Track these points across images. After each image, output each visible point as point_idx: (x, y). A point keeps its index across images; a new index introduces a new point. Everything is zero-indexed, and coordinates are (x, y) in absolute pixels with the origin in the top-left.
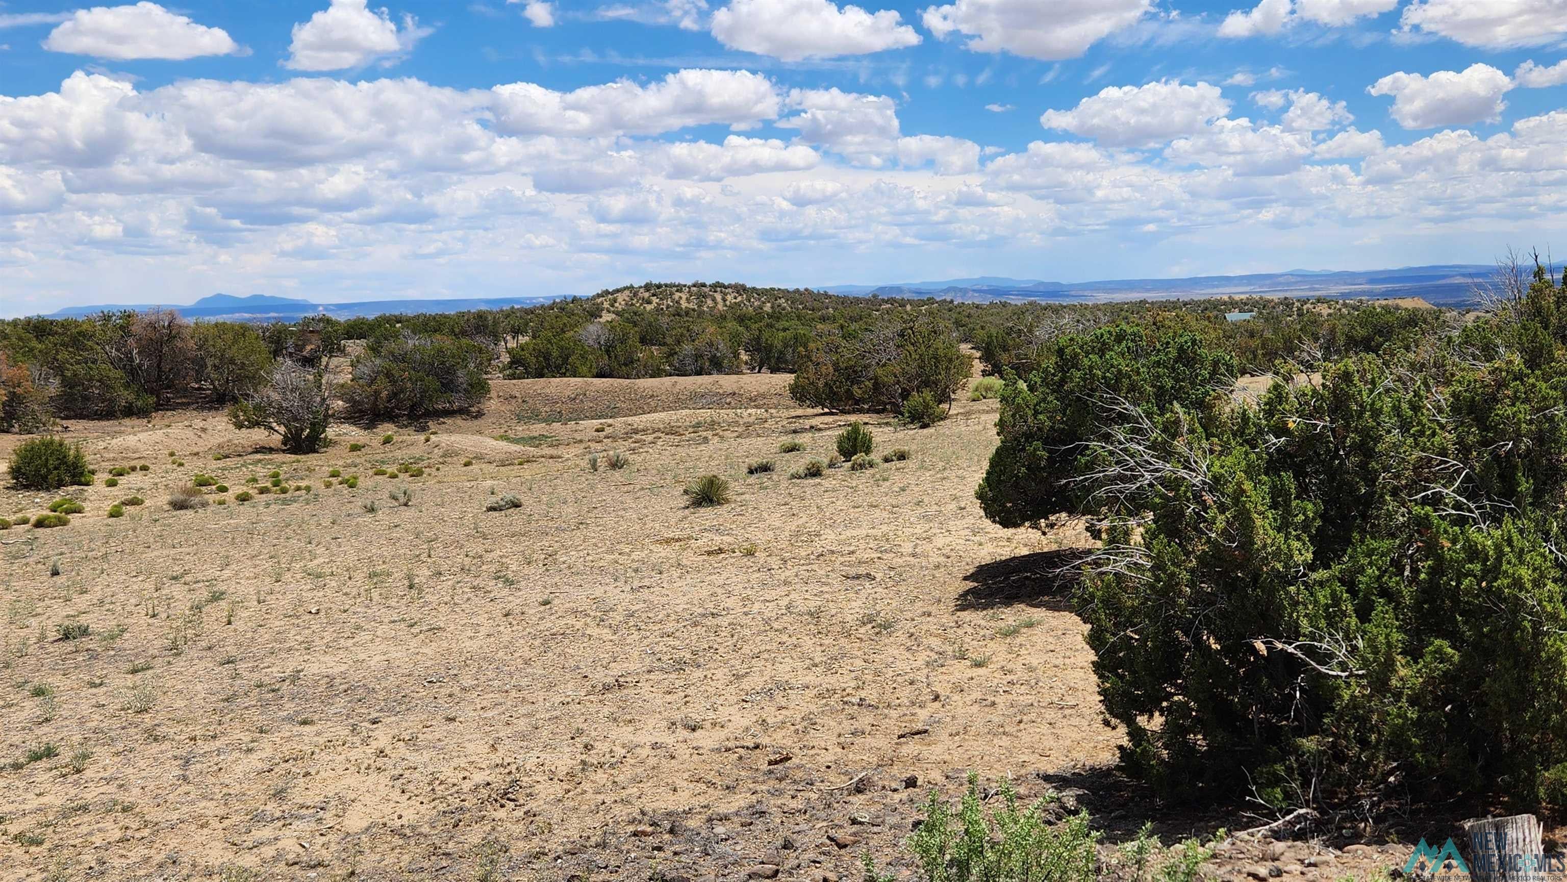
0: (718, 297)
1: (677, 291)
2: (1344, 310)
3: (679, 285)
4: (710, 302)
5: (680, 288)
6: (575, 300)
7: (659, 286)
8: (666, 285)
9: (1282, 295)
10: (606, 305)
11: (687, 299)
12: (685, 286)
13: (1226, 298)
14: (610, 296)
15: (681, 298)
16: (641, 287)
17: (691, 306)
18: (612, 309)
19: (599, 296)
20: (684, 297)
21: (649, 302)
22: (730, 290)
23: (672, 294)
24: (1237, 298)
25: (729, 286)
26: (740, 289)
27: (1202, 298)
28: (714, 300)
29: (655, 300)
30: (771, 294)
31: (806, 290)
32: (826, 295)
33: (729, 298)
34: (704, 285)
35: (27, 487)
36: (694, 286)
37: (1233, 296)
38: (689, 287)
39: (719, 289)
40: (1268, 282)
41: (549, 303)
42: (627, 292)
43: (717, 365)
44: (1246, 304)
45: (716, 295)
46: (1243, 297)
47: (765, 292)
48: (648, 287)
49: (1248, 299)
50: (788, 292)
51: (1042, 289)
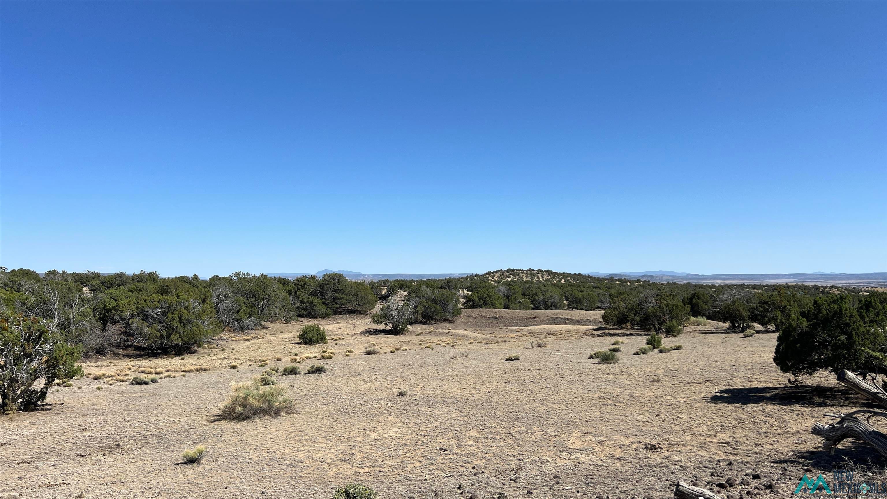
0: (540, 276)
1: (522, 273)
2: (846, 292)
3: (522, 270)
4: (536, 278)
5: (523, 271)
6: (477, 275)
7: (513, 270)
8: (516, 270)
9: (813, 284)
10: (490, 278)
11: (526, 276)
12: (525, 270)
13: (784, 284)
14: (492, 274)
15: (523, 276)
16: (505, 270)
17: (528, 279)
18: (493, 280)
19: (487, 274)
20: (525, 275)
21: (509, 277)
22: (545, 273)
23: (519, 274)
24: (790, 284)
25: (545, 271)
26: (549, 272)
27: (773, 284)
28: (538, 277)
29: (512, 276)
30: (564, 275)
31: (579, 273)
32: (589, 276)
33: (545, 276)
34: (533, 270)
35: (306, 343)
36: (529, 270)
37: (788, 283)
38: (527, 271)
39: (540, 272)
40: (803, 277)
41: (465, 276)
42: (499, 274)
43: (554, 306)
44: (795, 287)
45: (539, 275)
46: (793, 284)
47: (560, 274)
48: (508, 271)
49: (795, 285)
50: (571, 274)
51: (690, 277)
